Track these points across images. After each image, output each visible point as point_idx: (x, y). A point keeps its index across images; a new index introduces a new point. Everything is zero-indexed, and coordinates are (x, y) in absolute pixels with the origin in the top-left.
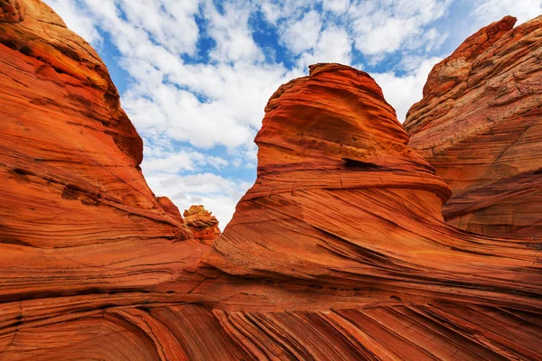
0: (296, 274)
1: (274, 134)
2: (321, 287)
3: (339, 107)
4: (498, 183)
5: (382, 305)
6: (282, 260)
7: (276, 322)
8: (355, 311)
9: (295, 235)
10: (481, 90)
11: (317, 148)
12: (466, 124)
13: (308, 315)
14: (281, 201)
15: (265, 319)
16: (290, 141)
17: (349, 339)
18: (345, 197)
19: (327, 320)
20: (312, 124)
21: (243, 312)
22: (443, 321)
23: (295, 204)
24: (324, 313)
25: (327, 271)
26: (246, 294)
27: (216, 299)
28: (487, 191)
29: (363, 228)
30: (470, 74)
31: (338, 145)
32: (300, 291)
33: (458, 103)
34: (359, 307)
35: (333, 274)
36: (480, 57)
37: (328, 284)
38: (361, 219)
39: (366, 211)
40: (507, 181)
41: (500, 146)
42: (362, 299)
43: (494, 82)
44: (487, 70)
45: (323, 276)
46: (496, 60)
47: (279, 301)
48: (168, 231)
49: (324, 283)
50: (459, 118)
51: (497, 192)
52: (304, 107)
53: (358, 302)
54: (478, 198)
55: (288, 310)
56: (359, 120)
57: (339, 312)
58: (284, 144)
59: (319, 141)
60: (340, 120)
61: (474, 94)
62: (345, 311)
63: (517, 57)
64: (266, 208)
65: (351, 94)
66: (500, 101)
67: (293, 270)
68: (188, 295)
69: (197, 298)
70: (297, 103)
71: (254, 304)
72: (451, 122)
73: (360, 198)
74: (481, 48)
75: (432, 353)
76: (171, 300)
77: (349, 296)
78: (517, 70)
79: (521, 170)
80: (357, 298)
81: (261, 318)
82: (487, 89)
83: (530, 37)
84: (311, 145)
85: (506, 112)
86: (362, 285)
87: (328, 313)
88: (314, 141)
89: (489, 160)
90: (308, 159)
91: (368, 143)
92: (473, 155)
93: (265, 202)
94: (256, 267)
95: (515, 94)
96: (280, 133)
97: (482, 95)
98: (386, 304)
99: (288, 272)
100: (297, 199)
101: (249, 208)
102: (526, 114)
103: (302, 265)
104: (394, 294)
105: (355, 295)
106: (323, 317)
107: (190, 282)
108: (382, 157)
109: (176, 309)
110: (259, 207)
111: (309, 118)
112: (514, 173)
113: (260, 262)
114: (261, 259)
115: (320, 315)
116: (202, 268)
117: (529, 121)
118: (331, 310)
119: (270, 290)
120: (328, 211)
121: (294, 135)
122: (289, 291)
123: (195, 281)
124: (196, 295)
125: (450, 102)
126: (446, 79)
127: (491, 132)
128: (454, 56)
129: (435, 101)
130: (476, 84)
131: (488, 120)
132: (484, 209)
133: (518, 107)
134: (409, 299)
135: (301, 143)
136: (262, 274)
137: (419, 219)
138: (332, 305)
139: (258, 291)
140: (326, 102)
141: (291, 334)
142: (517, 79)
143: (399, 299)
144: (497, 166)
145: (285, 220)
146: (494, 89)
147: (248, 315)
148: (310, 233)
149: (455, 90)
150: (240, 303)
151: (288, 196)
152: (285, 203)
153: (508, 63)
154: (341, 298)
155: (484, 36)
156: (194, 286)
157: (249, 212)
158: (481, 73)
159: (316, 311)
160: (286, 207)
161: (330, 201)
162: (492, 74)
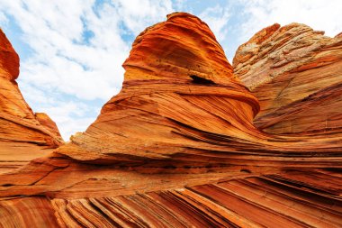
0: (150, 155)
1: (138, 60)
2: (175, 168)
3: (188, 42)
4: (280, 109)
5: (234, 178)
6: (137, 144)
7: (125, 205)
8: (210, 186)
9: (150, 126)
10: (266, 60)
11: (171, 71)
12: (259, 78)
13: (161, 195)
14: (140, 101)
15: (112, 203)
16: (151, 65)
17: (210, 214)
18: (194, 101)
19: (182, 197)
20: (168, 53)
21: (87, 198)
22: (300, 186)
23: (152, 102)
24: (179, 190)
25: (181, 150)
26: (95, 179)
27: (59, 188)
28: (274, 115)
29: (207, 124)
30: (259, 51)
31: (187, 70)
32: (154, 174)
33: (254, 67)
34: (214, 181)
35: (187, 152)
36: (264, 43)
37: (183, 162)
38: (205, 118)
39: (208, 112)
40: (285, 108)
41: (278, 89)
42: (215, 174)
43: (272, 55)
44: (269, 48)
45: (178, 155)
46: (273, 43)
47: (131, 184)
48: (39, 138)
49: (178, 162)
50: (255, 74)
51: (280, 115)
52: (162, 39)
53: (212, 177)
54: (268, 120)
55: (140, 192)
56: (202, 53)
57: (194, 188)
58: (146, 67)
59: (173, 66)
60: (188, 51)
61: (261, 62)
62: (200, 187)
63: (284, 42)
64: (127, 108)
65: (197, 34)
66: (276, 65)
67: (147, 152)
68: (30, 187)
69: (40, 189)
70: (157, 36)
71: (103, 188)
72: (249, 77)
73: (204, 103)
74: (264, 38)
75: (301, 220)
76: (6, 194)
77: (202, 173)
78: (284, 49)
79: (294, 100)
80: (211, 174)
81: (108, 203)
82: (269, 59)
83: (290, 32)
84: (167, 69)
85: (281, 71)
86: (214, 162)
87: (182, 190)
88: (169, 66)
89: (273, 97)
90: (164, 78)
91: (208, 70)
92: (264, 94)
93: (127, 103)
94: (110, 151)
95: (284, 61)
96: (143, 59)
97: (266, 62)
98: (239, 177)
99: (141, 154)
100: (153, 99)
101: (112, 110)
102: (291, 72)
103: (156, 147)
104: (245, 168)
105: (208, 172)
106: (178, 195)
107: (36, 173)
108: (217, 79)
109: (10, 204)
110: (121, 108)
111: (166, 49)
112: (289, 102)
113: (115, 147)
114: (116, 144)
115: (174, 192)
116: (53, 158)
117: (293, 75)
118: (186, 187)
119: (122, 174)
120: (180, 110)
121: (153, 60)
122: (143, 174)
123: (41, 172)
124: (41, 187)
125: (249, 66)
126: (246, 53)
127: (273, 82)
128: (250, 42)
129: (240, 65)
130: (263, 56)
131: (271, 76)
132: (273, 125)
133: (286, 68)
134: (258, 170)
135: (158, 67)
136: (115, 158)
137: (243, 123)
138: (186, 182)
139: (110, 176)
140: (178, 37)
141: (142, 217)
142: (285, 53)
143: (249, 172)
144: (278, 100)
145: (143, 115)
146: (273, 59)
147: (93, 200)
148: (165, 123)
149: (252, 59)
150: (87, 189)
151: (146, 98)
152: (144, 102)
153: (279, 45)
154: (194, 176)
155: (265, 32)
156: (40, 177)
157: (112, 113)
158: (265, 50)
159: (170, 190)
160: (145, 106)
161: (181, 102)
162: (271, 51)
